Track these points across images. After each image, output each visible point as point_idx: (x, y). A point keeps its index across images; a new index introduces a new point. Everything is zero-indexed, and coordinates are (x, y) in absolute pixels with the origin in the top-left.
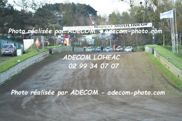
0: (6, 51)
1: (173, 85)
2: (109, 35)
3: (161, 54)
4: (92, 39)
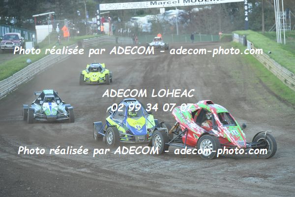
0: (8, 45)
1: (277, 96)
2: (175, 16)
3: (258, 45)
4: (147, 23)
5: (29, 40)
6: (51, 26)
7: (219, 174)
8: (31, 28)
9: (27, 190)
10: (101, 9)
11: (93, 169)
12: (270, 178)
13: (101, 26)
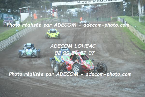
0: (7, 23)
1: (139, 48)
2: (89, 9)
3: (130, 23)
4: (75, 12)
5: (17, 20)
6: (28, 14)
7: (111, 87)
8: (18, 14)
9: (16, 94)
10: (53, 5)
11: (48, 84)
12: (136, 89)
13: (53, 14)
